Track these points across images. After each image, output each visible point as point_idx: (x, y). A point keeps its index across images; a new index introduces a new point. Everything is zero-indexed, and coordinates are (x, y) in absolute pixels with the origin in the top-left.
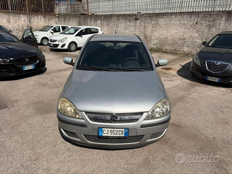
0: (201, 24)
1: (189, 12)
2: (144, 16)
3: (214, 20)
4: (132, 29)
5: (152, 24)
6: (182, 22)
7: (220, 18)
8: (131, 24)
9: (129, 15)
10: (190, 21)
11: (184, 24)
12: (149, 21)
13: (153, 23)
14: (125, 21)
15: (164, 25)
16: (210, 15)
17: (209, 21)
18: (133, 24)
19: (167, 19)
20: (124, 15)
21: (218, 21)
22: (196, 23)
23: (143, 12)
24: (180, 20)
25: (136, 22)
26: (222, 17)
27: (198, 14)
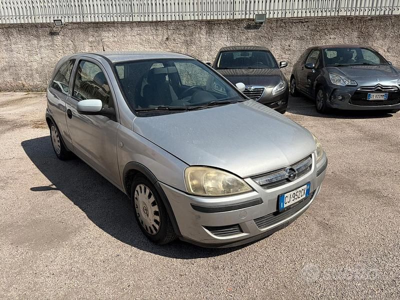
0: (174, 40)
1: (152, 22)
2: (70, 27)
3: (192, 34)
4: (45, 52)
5: (91, 42)
6: (144, 37)
7: (199, 30)
8: (42, 43)
9: (35, 26)
10: (157, 35)
11: (148, 41)
12: (82, 36)
13: (90, 39)
14: (27, 38)
15: (114, 44)
16: (185, 27)
17: (185, 36)
18: (47, 43)
19: (117, 32)
20: (22, 25)
21: (197, 35)
22: (167, 39)
23: (65, 20)
24: (140, 34)
25: (53, 40)
26: (201, 29)
27: (167, 25)
